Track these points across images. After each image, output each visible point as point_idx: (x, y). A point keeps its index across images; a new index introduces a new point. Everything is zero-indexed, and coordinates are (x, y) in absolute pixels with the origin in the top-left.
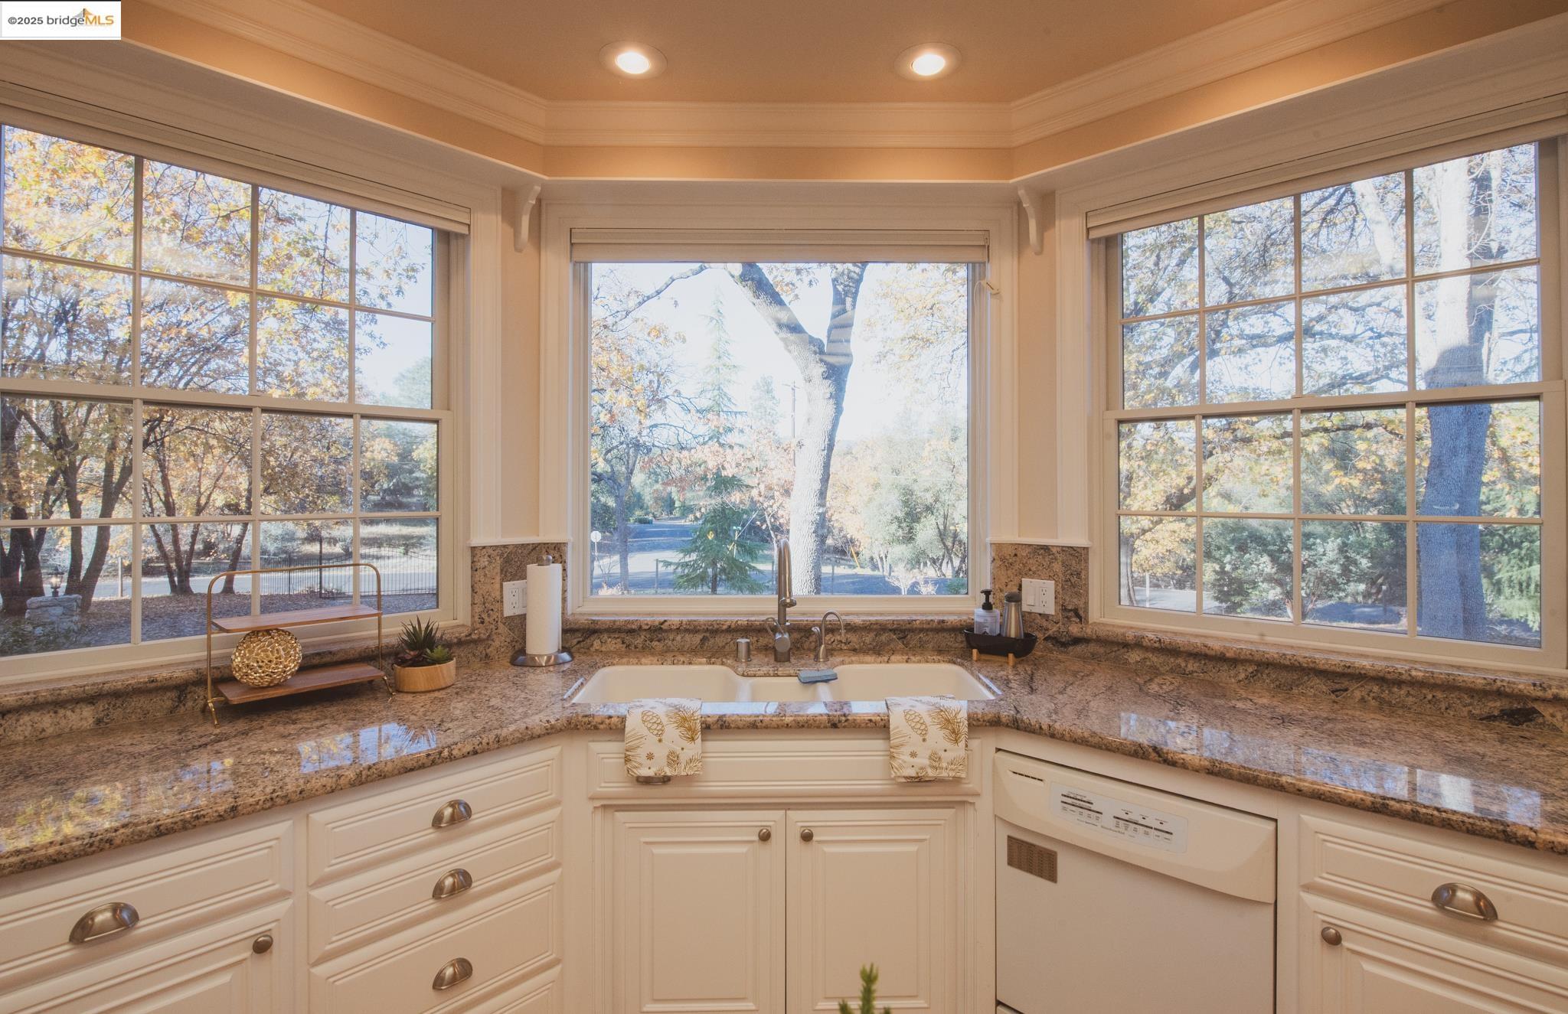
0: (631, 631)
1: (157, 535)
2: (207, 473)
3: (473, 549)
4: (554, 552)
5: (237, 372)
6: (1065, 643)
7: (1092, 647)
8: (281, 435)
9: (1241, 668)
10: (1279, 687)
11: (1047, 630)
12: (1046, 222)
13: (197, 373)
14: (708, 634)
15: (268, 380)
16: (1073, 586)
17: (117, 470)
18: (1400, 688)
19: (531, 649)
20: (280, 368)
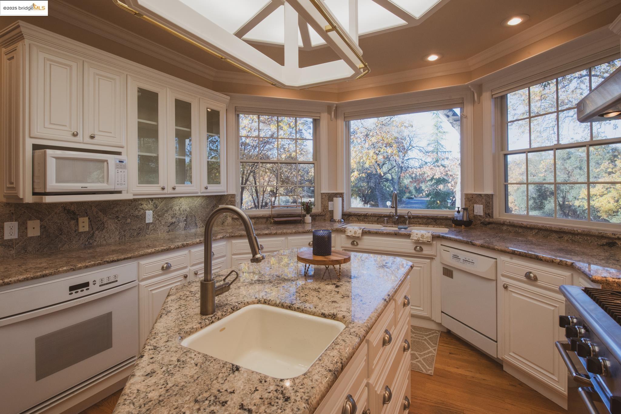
0: (359, 216)
1: (254, 200)
2: (266, 181)
3: (322, 193)
4: (341, 195)
5: (273, 148)
6: (486, 224)
7: (493, 225)
8: (285, 168)
9: (533, 231)
10: (544, 236)
11: (481, 220)
12: (480, 95)
13: (263, 150)
14: (379, 218)
15: (281, 150)
16: (488, 206)
17: (244, 179)
18: (578, 236)
19: (334, 218)
20: (284, 146)
